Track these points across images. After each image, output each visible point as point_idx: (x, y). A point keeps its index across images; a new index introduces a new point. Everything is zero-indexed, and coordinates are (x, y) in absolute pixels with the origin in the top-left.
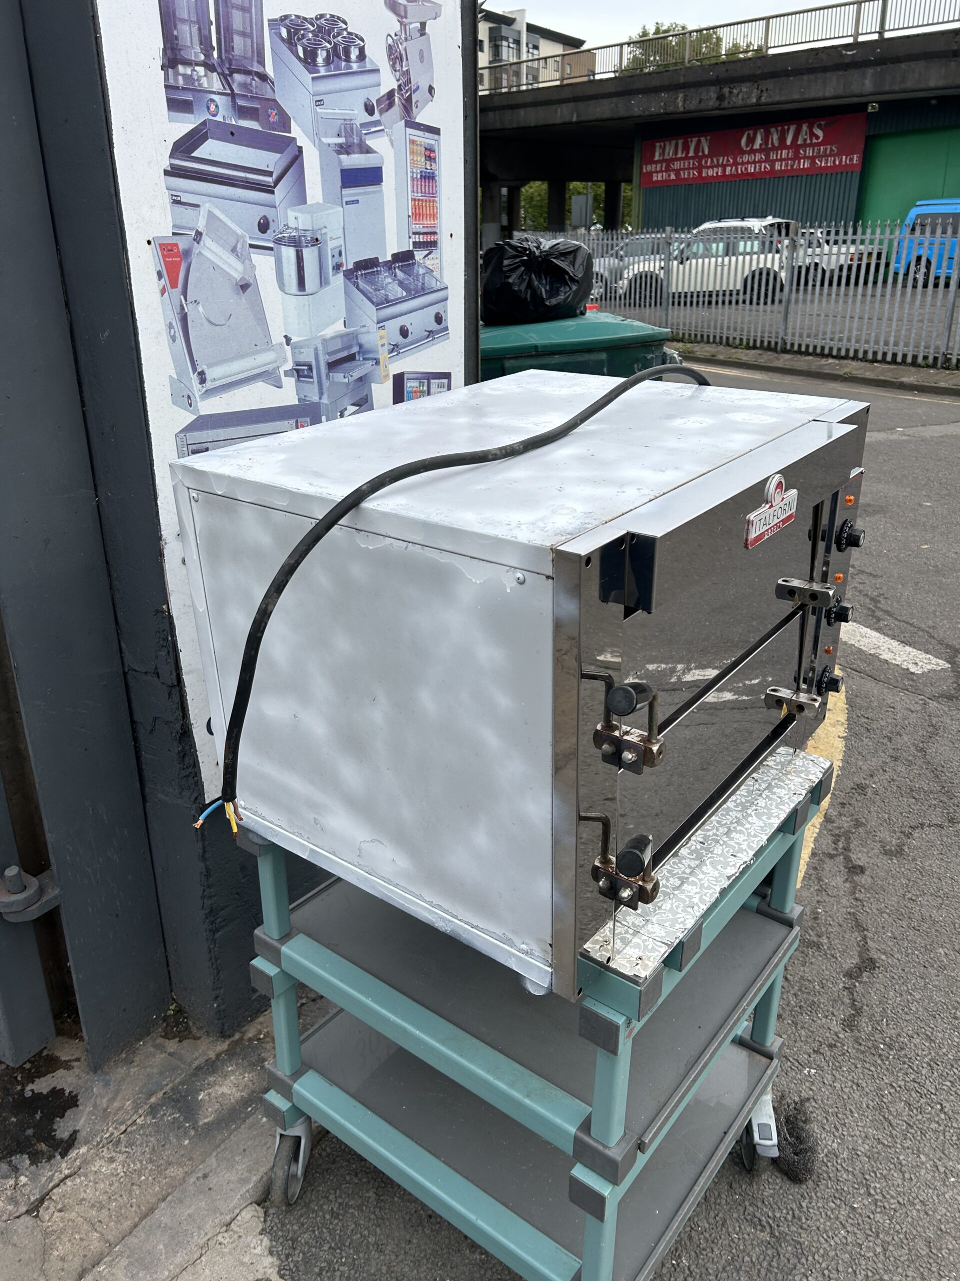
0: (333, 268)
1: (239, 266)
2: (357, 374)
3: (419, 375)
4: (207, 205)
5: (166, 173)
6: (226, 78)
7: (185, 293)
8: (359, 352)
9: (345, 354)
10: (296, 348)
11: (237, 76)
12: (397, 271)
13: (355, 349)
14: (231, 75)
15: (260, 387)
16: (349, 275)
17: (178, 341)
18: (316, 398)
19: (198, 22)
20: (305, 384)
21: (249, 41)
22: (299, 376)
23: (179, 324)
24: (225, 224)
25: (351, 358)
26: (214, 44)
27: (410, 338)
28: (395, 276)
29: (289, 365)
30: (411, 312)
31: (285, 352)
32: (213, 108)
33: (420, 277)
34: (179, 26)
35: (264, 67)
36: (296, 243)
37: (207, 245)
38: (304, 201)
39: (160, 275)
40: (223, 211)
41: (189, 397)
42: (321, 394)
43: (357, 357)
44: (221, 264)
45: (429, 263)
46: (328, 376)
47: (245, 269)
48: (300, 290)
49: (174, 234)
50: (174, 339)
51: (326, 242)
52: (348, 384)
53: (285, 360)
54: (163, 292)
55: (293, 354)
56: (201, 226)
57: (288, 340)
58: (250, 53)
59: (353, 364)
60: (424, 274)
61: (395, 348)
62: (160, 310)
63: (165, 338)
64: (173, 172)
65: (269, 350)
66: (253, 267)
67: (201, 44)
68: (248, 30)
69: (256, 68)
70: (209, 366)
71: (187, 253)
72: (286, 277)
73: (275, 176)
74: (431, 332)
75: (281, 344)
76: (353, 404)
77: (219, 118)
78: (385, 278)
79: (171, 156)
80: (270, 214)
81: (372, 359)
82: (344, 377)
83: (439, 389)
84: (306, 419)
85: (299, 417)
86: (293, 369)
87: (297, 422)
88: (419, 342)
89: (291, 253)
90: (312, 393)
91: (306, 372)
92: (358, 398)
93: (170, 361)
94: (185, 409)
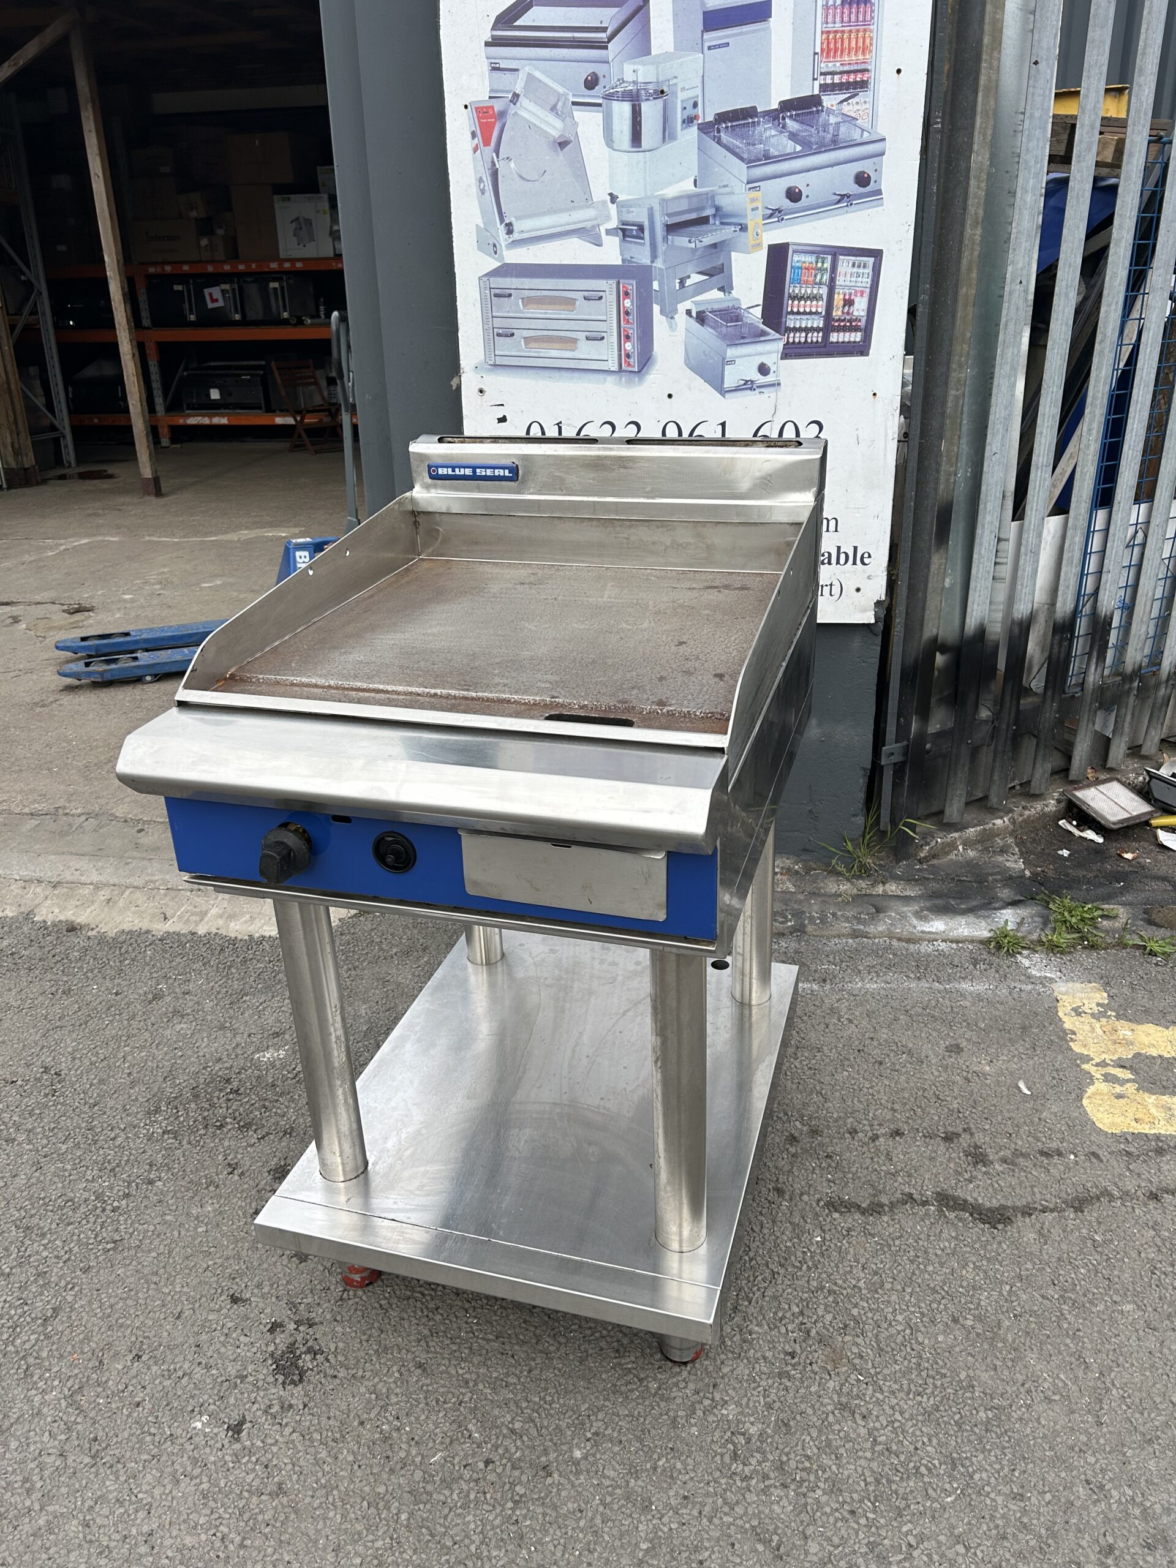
0: (684, 121)
1: (559, 124)
2: (708, 240)
3: (818, 249)
4: (527, 68)
5: (487, 44)
7: (497, 152)
8: (714, 216)
9: (694, 216)
10: (622, 207)
12: (787, 121)
13: (709, 212)
15: (575, 242)
16: (705, 128)
17: (487, 194)
18: (646, 261)
20: (632, 245)
22: (624, 236)
23: (489, 179)
24: (545, 84)
25: (704, 221)
27: (803, 202)
28: (783, 127)
29: (614, 223)
30: (808, 171)
31: (608, 209)
33: (831, 128)
36: (634, 99)
37: (524, 105)
38: (648, 52)
39: (474, 135)
40: (544, 72)
41: (495, 245)
42: (654, 256)
43: (711, 221)
44: (538, 123)
45: (848, 109)
46: (665, 239)
47: (565, 126)
48: (633, 147)
49: (490, 97)
50: (483, 192)
51: (675, 94)
52: (696, 249)
53: (608, 218)
54: (475, 150)
55: (619, 212)
56: (518, 89)
57: (613, 198)
59: (704, 227)
60: (838, 124)
61: (776, 214)
62: (472, 166)
63: (474, 190)
64: (495, 42)
65: (588, 207)
66: (576, 124)
70: (518, 218)
71: (502, 114)
72: (616, 135)
73: (609, 32)
74: (844, 197)
75: (604, 202)
76: (699, 273)
78: (767, 131)
79: (493, 29)
80: (600, 70)
81: (735, 224)
82: (690, 241)
83: (855, 270)
84: (631, 281)
85: (623, 278)
86: (617, 228)
87: (618, 283)
88: (820, 208)
89: (626, 108)
90: (642, 255)
91: (634, 233)
92: (709, 266)
93: (478, 212)
94: (490, 255)
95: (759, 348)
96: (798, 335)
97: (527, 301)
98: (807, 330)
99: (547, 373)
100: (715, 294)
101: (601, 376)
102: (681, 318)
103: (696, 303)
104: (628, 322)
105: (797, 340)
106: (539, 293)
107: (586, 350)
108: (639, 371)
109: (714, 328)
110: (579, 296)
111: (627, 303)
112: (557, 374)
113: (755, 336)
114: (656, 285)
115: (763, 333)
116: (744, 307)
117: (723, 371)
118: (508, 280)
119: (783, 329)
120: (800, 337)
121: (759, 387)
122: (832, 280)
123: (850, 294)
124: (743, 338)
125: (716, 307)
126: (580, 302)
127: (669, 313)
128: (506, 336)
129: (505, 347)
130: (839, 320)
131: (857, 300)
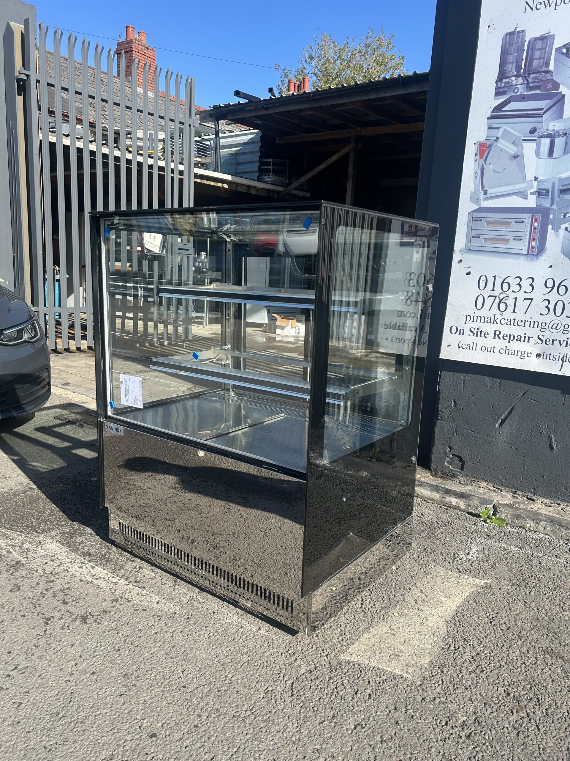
1: (515, 149)
4: (504, 127)
5: (488, 118)
6: (525, 78)
7: (485, 161)
10: (540, 182)
11: (532, 76)
14: (529, 75)
15: (515, 197)
17: (478, 179)
18: (548, 206)
19: (517, 61)
20: (542, 199)
21: (542, 60)
22: (539, 195)
23: (480, 172)
24: (512, 133)
26: (523, 67)
29: (535, 189)
31: (533, 183)
32: (516, 90)
34: (507, 66)
35: (548, 68)
36: (552, 137)
37: (501, 142)
38: (562, 118)
39: (476, 155)
40: (512, 128)
41: (478, 199)
42: (552, 203)
44: (506, 149)
46: (559, 196)
47: (518, 150)
48: (549, 157)
49: (486, 139)
50: (476, 177)
53: (532, 187)
54: (476, 161)
55: (538, 185)
56: (499, 136)
57: (536, 179)
58: (541, 65)
62: (473, 167)
63: (473, 177)
64: (492, 117)
65: (523, 183)
66: (523, 148)
67: (516, 68)
68: (543, 56)
69: (544, 69)
70: (490, 188)
71: (490, 146)
72: (541, 152)
73: (544, 110)
75: (532, 180)
77: (519, 93)
79: (492, 112)
80: (537, 126)
84: (539, 215)
85: (535, 213)
86: (536, 192)
87: (533, 215)
89: (548, 141)
90: (546, 203)
91: (544, 193)
93: (473, 185)
94: (475, 204)
97: (488, 223)
99: (493, 254)
101: (518, 256)
104: (535, 232)
106: (494, 219)
107: (512, 244)
108: (537, 255)
110: (513, 221)
111: (536, 224)
112: (497, 254)
114: (551, 217)
118: (481, 214)
126: (513, 224)
127: (556, 229)
128: (477, 237)
129: (475, 242)
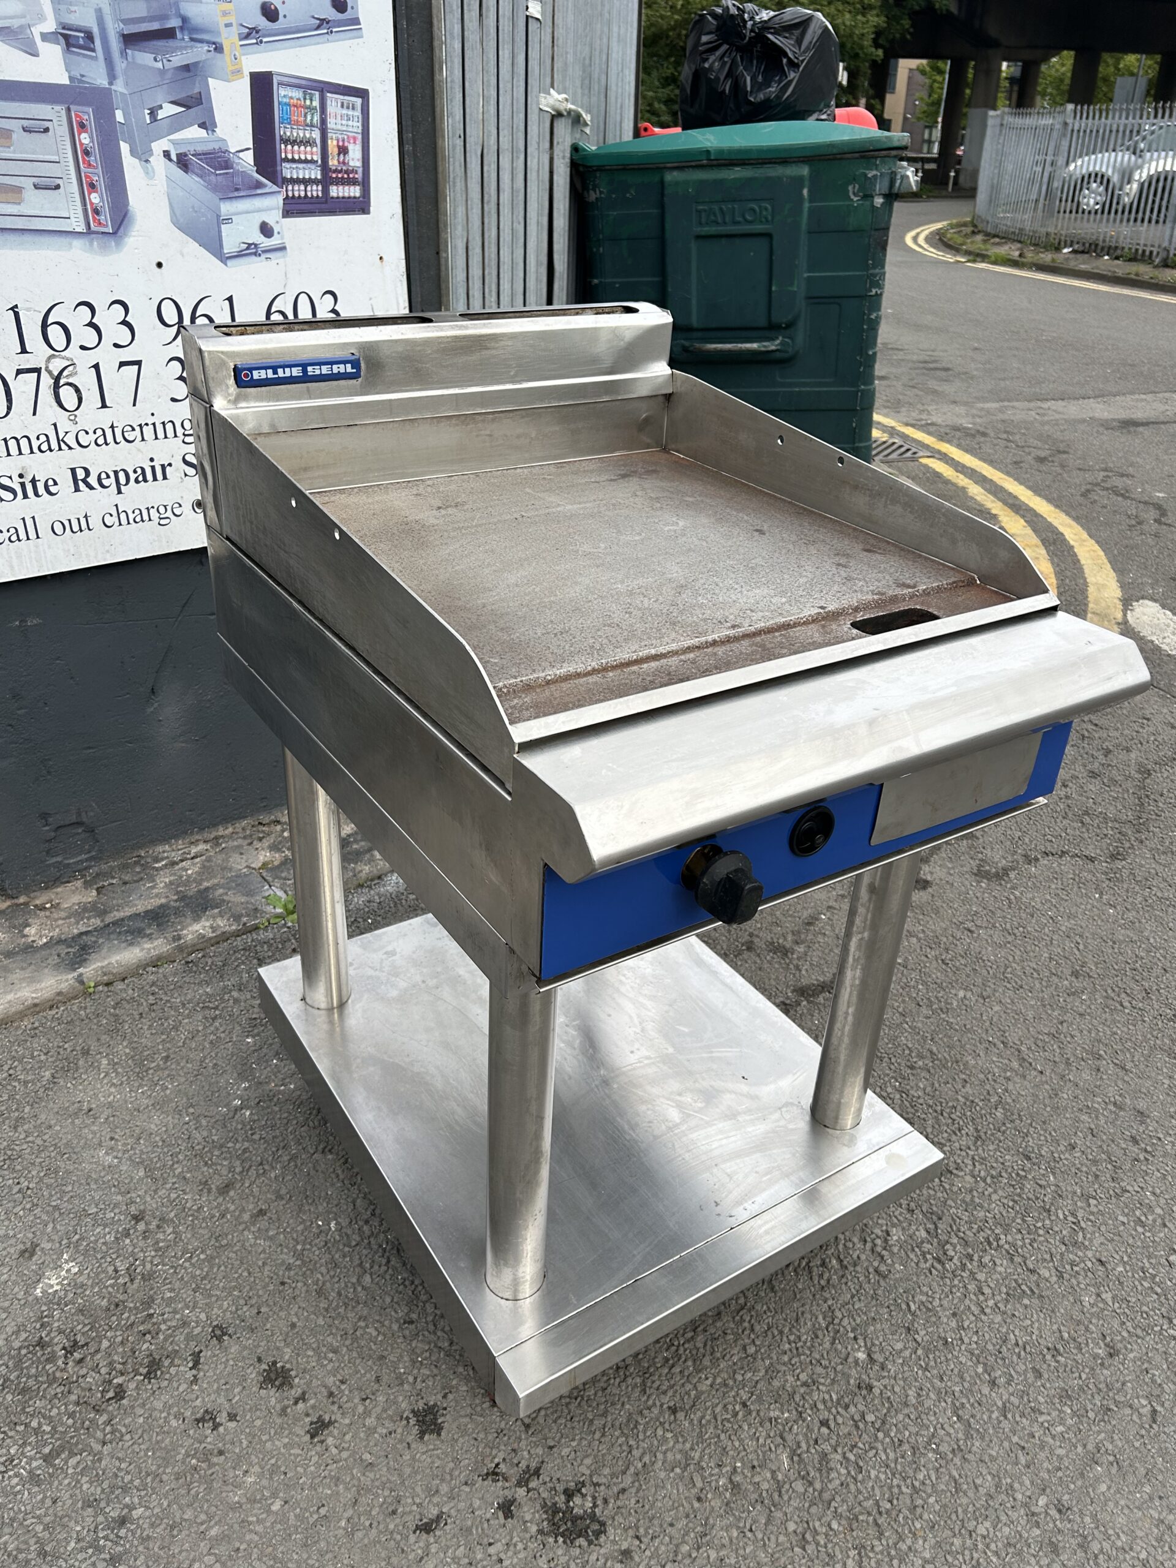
2: (179, 59)
3: (303, 82)
8: (182, 28)
9: (155, 26)
13: (174, 23)
18: (102, 81)
20: (80, 59)
25: (168, 34)
27: (281, 23)
42: (112, 77)
43: (179, 35)
46: (123, 53)
52: (162, 72)
59: (171, 43)
61: (253, 34)
74: (323, 22)
76: (173, 102)
81: (208, 42)
82: (155, 60)
83: (345, 111)
84: (86, 109)
85: (73, 103)
86: (56, 32)
87: (69, 110)
88: (297, 33)
90: (95, 73)
91: (81, 42)
92: (184, 95)
95: (258, 203)
96: (296, 187)
98: (306, 182)
100: (194, 133)
101: (67, 240)
102: (158, 161)
103: (174, 143)
104: (90, 165)
105: (296, 194)
107: (35, 202)
108: (115, 233)
109: (201, 177)
110: (15, 126)
111: (85, 138)
113: (250, 188)
114: (119, 116)
115: (259, 185)
116: (233, 150)
117: (220, 232)
119: (280, 180)
120: (299, 190)
121: (264, 252)
122: (323, 122)
123: (343, 141)
124: (237, 190)
125: (200, 148)
126: (18, 135)
127: (143, 155)
130: (335, 171)
131: (351, 147)
